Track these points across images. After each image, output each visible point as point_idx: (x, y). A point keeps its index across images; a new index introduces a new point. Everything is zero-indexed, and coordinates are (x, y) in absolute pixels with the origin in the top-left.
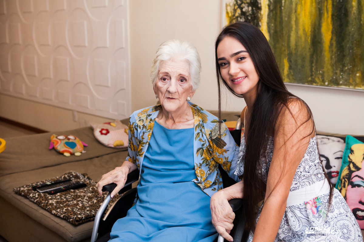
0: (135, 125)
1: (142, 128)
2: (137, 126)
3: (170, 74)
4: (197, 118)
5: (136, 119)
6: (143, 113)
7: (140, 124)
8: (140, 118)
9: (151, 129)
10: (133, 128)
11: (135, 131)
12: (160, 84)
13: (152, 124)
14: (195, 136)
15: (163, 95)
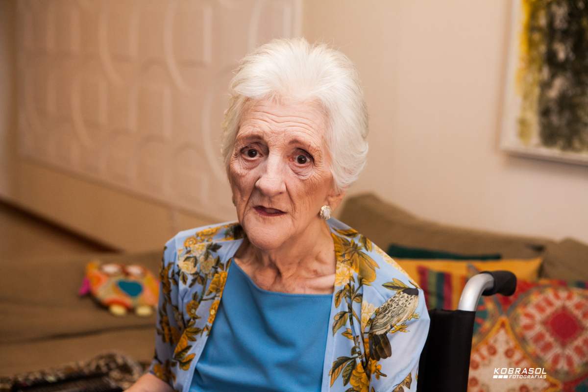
0: (173, 271)
1: (189, 282)
2: (178, 273)
3: (266, 139)
4: (346, 269)
5: (178, 253)
6: (199, 238)
7: (187, 269)
8: (189, 252)
9: (217, 290)
10: (168, 278)
11: (172, 286)
12: (238, 166)
13: (223, 275)
14: (332, 322)
15: (246, 199)
